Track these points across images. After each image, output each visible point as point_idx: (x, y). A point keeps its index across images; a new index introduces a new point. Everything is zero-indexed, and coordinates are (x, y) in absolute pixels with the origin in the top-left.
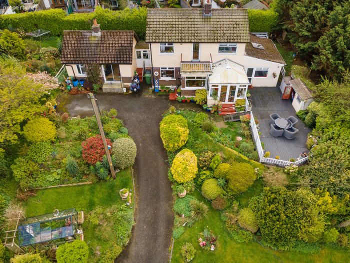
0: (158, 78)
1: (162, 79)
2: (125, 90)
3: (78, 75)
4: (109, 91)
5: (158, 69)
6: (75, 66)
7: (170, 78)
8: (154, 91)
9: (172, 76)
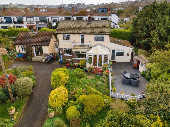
0: (62, 54)
1: (64, 55)
2: (44, 60)
3: (21, 52)
4: (35, 60)
5: (62, 49)
6: (20, 47)
7: (69, 55)
8: (60, 62)
9: (70, 54)
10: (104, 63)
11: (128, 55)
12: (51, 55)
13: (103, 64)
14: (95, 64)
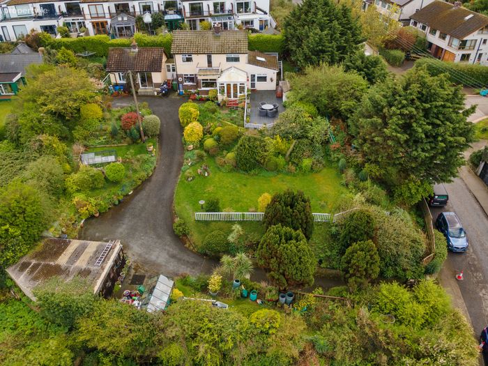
0: (182, 83)
1: (185, 84)
3: (119, 82)
4: (143, 94)
5: (181, 76)
6: (117, 74)
9: (193, 82)
10: (241, 93)
11: (272, 80)
12: (164, 84)
13: (239, 94)
14: (229, 96)
